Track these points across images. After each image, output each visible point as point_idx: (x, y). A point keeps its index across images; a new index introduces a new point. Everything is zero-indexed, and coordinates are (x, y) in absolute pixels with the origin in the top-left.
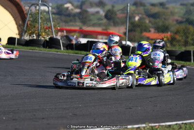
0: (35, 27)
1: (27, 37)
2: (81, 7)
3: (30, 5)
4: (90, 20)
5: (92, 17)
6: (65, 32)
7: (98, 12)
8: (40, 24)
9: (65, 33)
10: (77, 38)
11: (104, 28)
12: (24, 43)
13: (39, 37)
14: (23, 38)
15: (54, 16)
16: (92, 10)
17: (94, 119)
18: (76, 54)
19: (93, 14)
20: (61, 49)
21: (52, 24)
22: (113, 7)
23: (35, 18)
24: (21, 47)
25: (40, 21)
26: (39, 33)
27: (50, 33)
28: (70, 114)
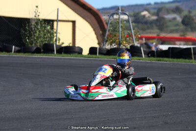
0: (115, 36)
1: (108, 47)
2: (157, 14)
3: (110, 15)
4: (167, 27)
5: (169, 24)
6: (144, 39)
7: (174, 19)
8: (121, 33)
9: (144, 41)
10: (156, 45)
11: (182, 34)
12: (105, 52)
13: (120, 46)
14: (104, 47)
15: (134, 24)
16: (169, 17)
17: (187, 127)
18: (159, 61)
19: (170, 21)
20: (142, 57)
21: (133, 32)
22: (190, 12)
23: (115, 27)
24: (103, 56)
25: (120, 30)
26: (120, 42)
27: (131, 42)
28: (161, 123)
